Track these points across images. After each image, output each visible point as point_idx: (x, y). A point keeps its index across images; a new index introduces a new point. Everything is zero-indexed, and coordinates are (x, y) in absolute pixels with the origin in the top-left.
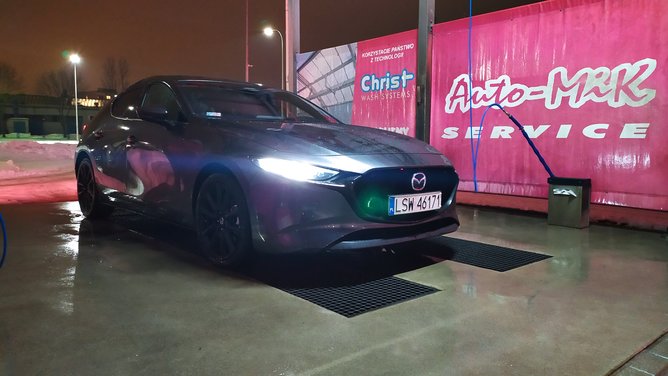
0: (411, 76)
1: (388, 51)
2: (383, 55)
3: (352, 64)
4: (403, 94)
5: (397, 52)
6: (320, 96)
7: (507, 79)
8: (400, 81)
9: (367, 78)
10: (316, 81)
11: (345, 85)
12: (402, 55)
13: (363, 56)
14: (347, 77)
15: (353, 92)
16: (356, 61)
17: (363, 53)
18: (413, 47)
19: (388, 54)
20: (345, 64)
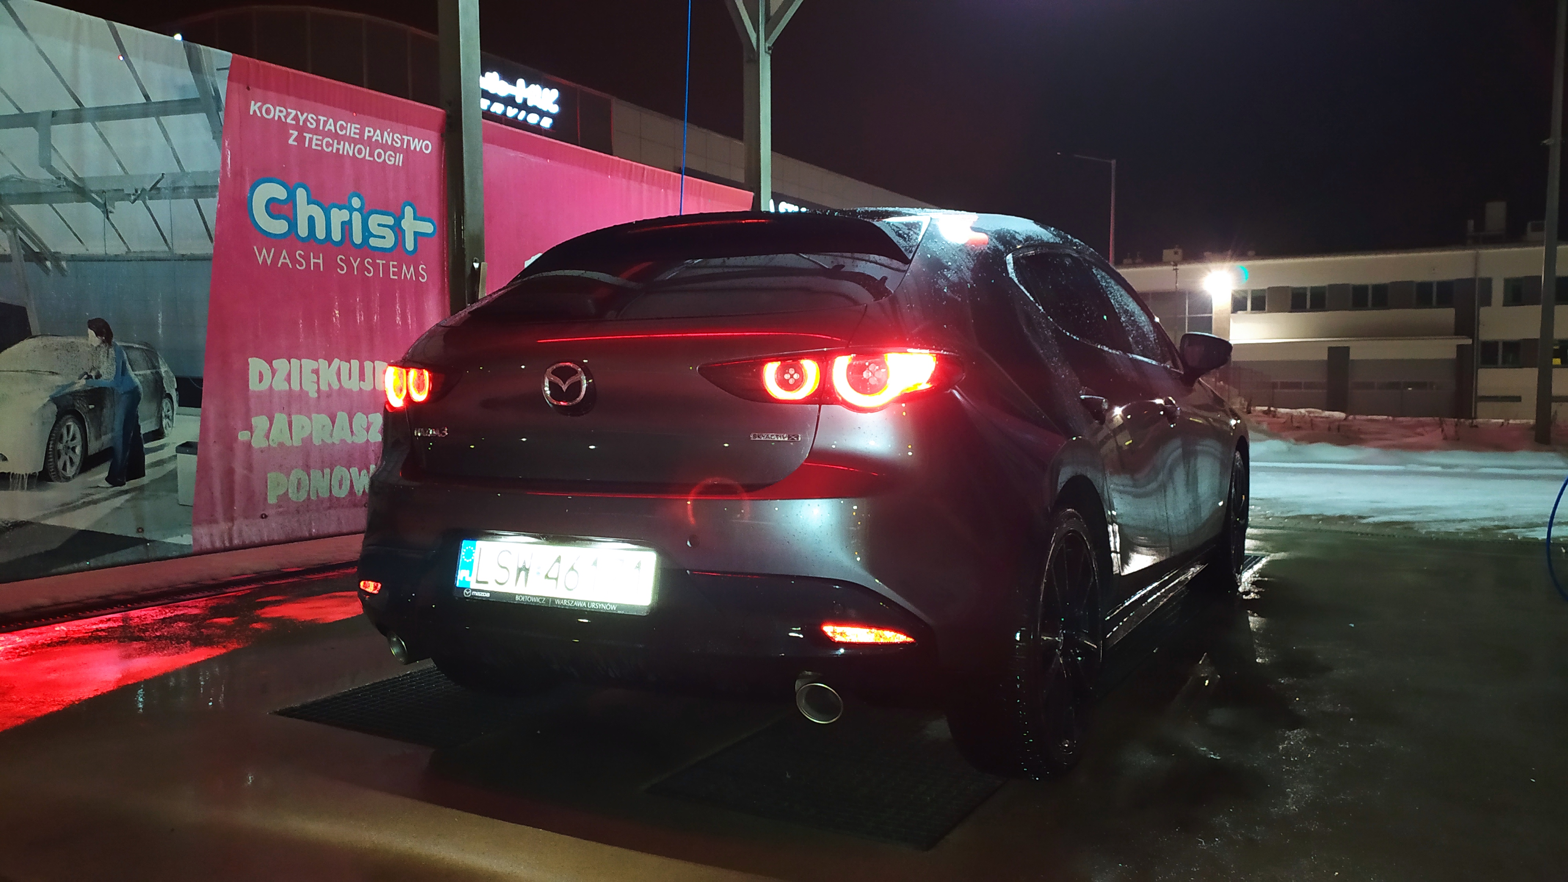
0: (427, 228)
1: (352, 130)
2: (335, 136)
3: (202, 118)
5: (383, 147)
8: (397, 231)
9: (274, 191)
11: (168, 190)
12: (400, 158)
13: (255, 111)
14: (179, 162)
15: (212, 225)
16: (222, 114)
17: (253, 100)
18: (430, 153)
19: (353, 141)
20: (165, 109)
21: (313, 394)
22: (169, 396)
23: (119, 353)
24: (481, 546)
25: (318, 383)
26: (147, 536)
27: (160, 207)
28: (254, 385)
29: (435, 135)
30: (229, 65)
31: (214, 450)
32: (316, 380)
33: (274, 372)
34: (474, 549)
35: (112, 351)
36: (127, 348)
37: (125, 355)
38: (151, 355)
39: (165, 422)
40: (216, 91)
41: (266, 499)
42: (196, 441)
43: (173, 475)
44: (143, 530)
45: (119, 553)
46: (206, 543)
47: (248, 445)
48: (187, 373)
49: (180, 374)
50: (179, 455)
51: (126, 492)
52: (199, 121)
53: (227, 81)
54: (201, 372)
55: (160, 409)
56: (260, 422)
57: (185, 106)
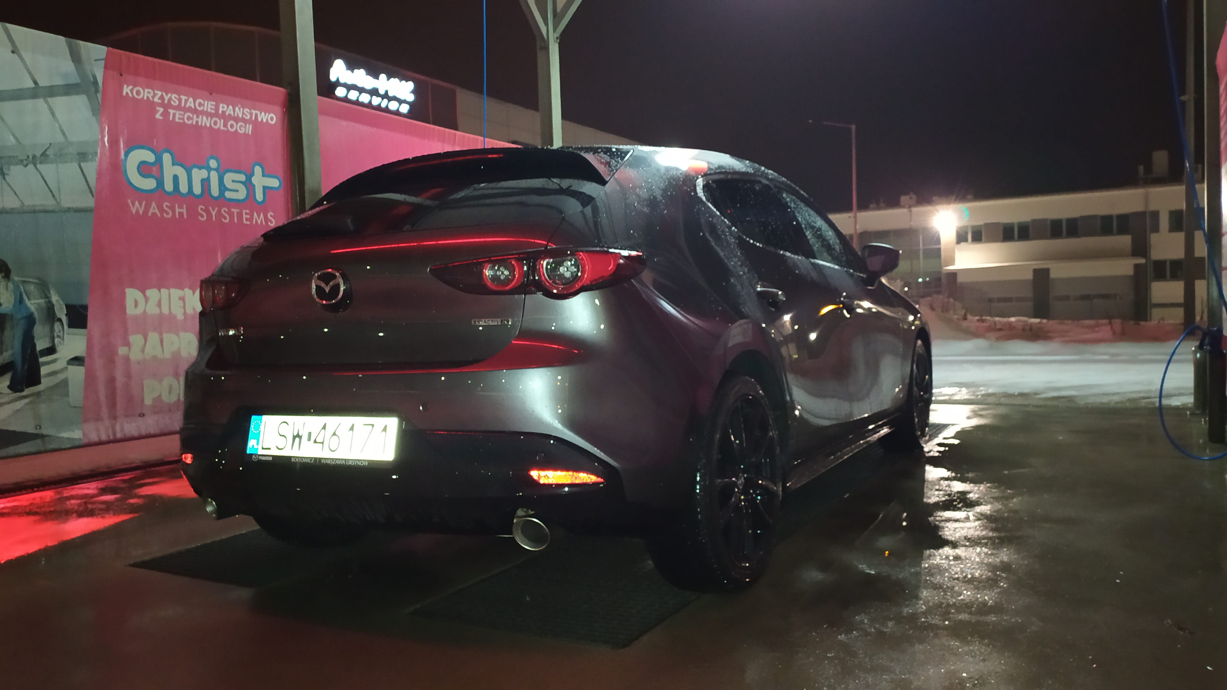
0: (274, 183)
1: (209, 106)
2: (195, 112)
3: (83, 99)
5: (235, 119)
8: (249, 185)
9: (145, 155)
11: (55, 156)
12: (249, 129)
13: (127, 93)
14: (64, 134)
15: (93, 182)
16: (99, 96)
17: (125, 84)
18: (275, 123)
19: (209, 115)
20: (52, 92)
21: (180, 317)
22: (60, 320)
23: (17, 287)
24: (267, 419)
25: (184, 307)
26: (44, 432)
27: (47, 169)
28: (130, 310)
29: (279, 109)
30: (104, 56)
31: (99, 363)
32: (182, 305)
33: (147, 299)
34: (261, 422)
35: (10, 285)
36: (24, 282)
37: (22, 287)
38: (44, 288)
39: (57, 340)
40: (95, 77)
41: (143, 401)
42: (84, 355)
43: (64, 383)
44: (40, 428)
45: (20, 445)
46: (94, 438)
47: (127, 359)
48: (74, 301)
49: (70, 302)
50: (69, 367)
51: (25, 397)
52: (80, 102)
53: (103, 69)
54: (86, 301)
55: (52, 330)
56: (136, 339)
57: (69, 90)
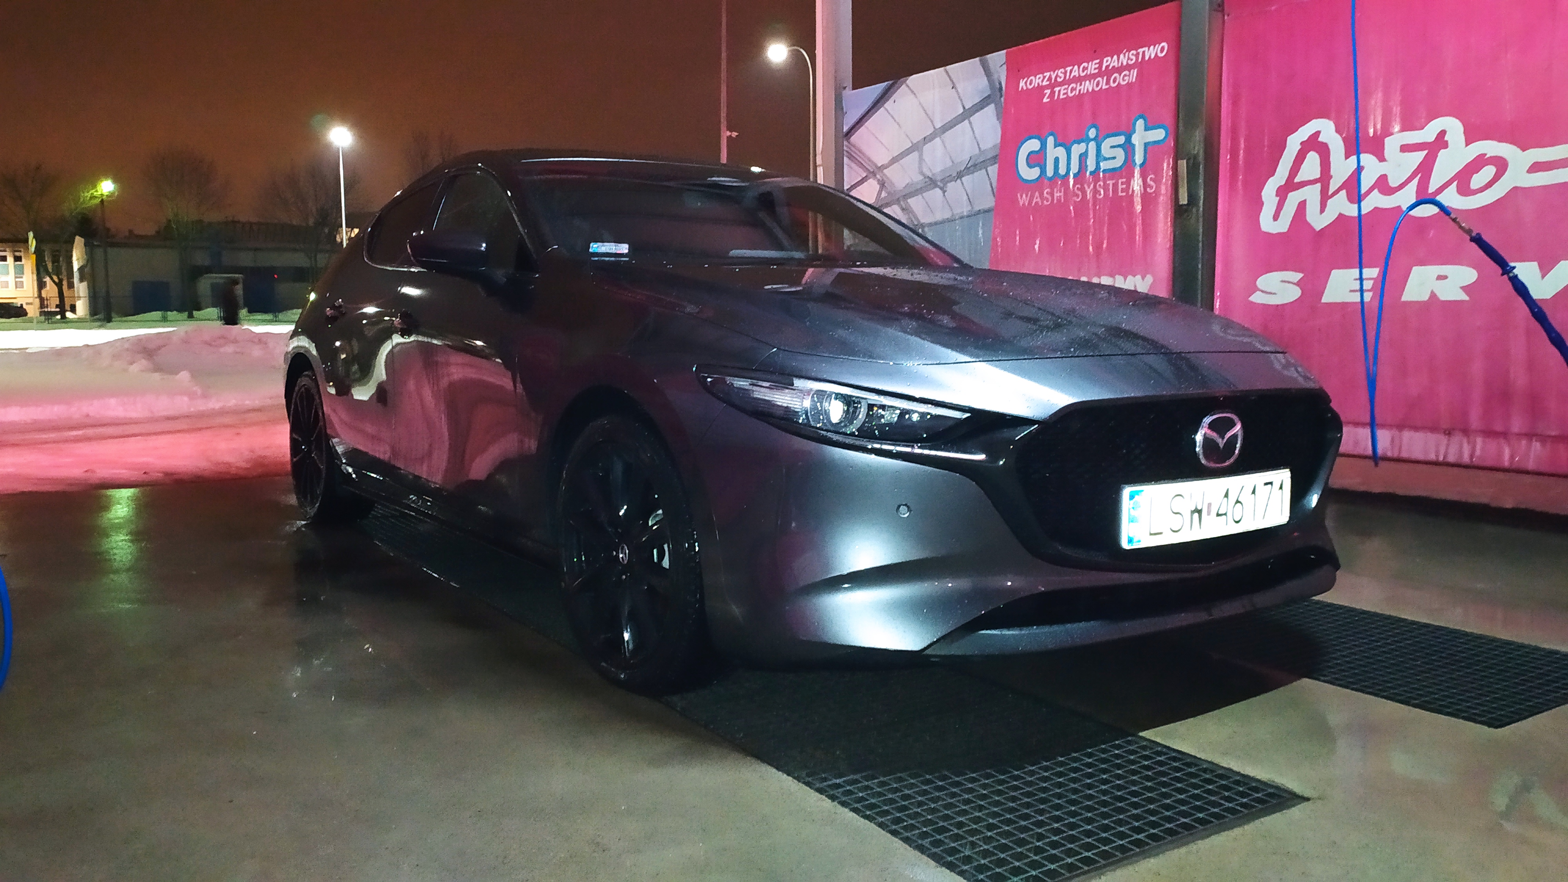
0: (1159, 134)
1: (1092, 67)
2: (1079, 80)
3: (990, 110)
4: (1137, 184)
5: (1119, 70)
6: (906, 196)
7: (1453, 127)
8: (1128, 148)
9: (1033, 145)
10: (894, 160)
11: (973, 167)
12: (1134, 75)
13: (1022, 87)
14: (979, 144)
17: (1021, 79)
18: (1165, 54)
19: (1092, 77)
20: (973, 111)
27: (968, 181)
29: (1169, 34)
30: (1007, 60)
52: (988, 113)
53: (1006, 71)
57: (981, 105)
